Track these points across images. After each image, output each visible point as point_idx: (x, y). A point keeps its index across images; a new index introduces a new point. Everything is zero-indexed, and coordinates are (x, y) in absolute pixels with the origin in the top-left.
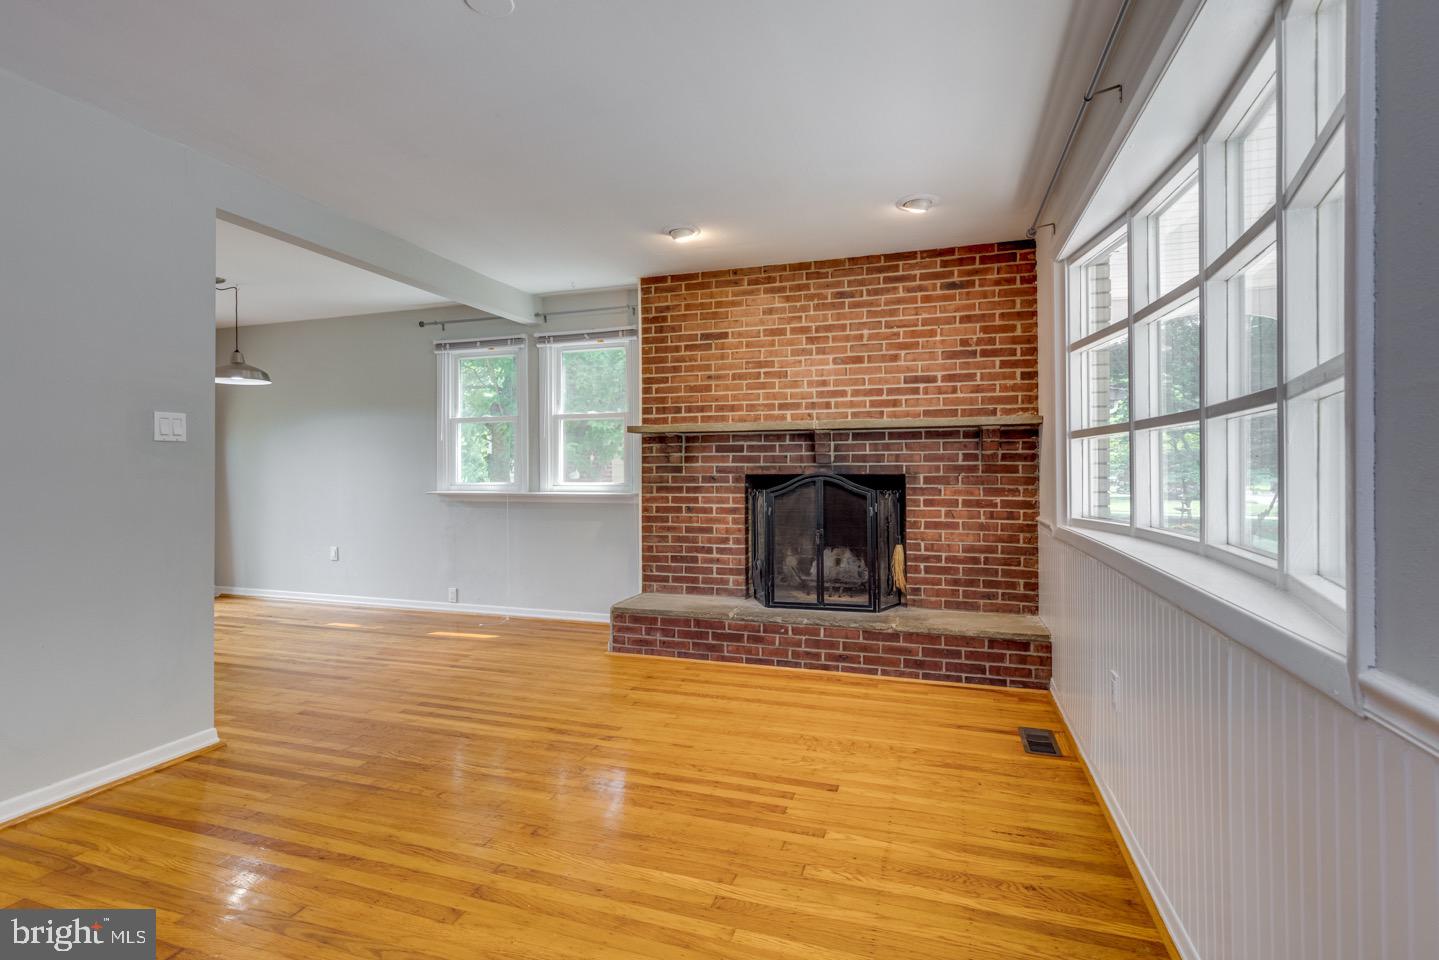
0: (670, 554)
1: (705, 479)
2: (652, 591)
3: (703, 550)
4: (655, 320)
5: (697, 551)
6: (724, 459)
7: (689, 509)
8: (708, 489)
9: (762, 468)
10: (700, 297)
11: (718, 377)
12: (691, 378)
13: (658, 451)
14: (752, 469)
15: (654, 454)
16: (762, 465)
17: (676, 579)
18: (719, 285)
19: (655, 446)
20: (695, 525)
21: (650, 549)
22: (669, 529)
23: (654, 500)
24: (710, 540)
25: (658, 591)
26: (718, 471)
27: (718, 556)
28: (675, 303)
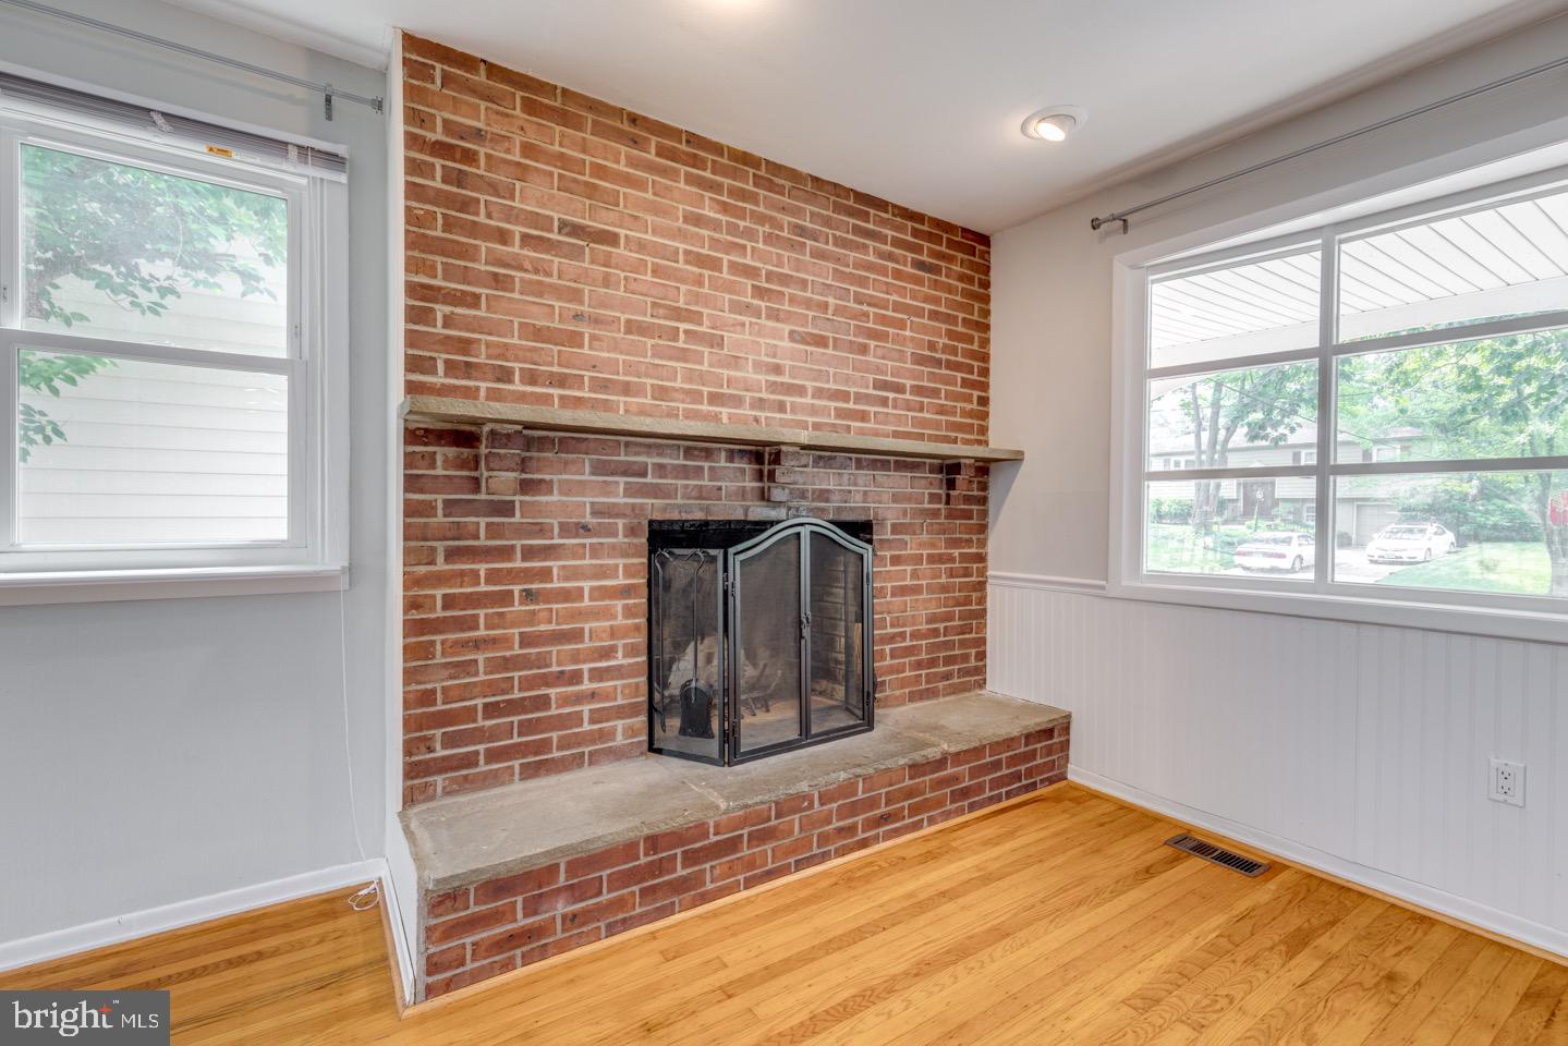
0: (479, 702)
1: (566, 530)
2: (432, 798)
3: (561, 678)
4: (441, 149)
5: (548, 685)
6: (606, 489)
7: (529, 596)
8: (576, 553)
9: (680, 508)
10: (557, 138)
11: (597, 321)
12: (534, 309)
13: (447, 464)
14: (664, 509)
15: (439, 471)
16: (682, 504)
17: (492, 756)
18: (598, 129)
19: (443, 452)
20: (543, 627)
21: (427, 698)
22: (477, 644)
23: (440, 579)
24: (576, 657)
25: (447, 793)
26: (594, 513)
27: (595, 685)
28: (496, 129)
